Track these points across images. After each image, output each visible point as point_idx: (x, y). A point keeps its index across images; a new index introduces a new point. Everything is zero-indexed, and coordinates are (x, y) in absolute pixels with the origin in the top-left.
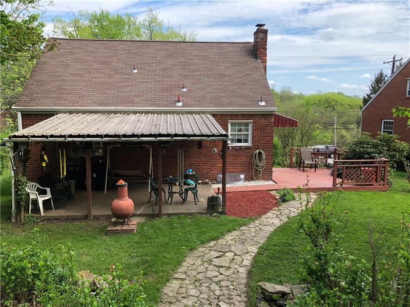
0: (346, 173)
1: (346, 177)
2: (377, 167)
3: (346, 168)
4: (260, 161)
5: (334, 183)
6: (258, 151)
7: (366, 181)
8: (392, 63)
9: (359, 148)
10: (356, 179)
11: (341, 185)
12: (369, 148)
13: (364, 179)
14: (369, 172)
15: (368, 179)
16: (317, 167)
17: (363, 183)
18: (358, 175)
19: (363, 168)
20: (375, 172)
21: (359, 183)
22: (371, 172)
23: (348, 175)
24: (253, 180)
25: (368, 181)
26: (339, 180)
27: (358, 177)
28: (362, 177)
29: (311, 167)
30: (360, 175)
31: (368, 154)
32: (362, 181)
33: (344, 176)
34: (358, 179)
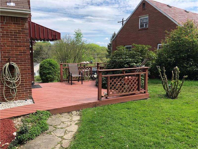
0: (111, 83)
1: (111, 88)
2: (138, 75)
3: (111, 78)
4: (13, 77)
5: (100, 96)
6: (8, 64)
7: (130, 90)
8: (122, 22)
9: (119, 59)
10: (121, 89)
11: (106, 98)
12: (127, 58)
13: (128, 88)
14: (132, 81)
15: (132, 88)
16: (84, 80)
17: (127, 93)
18: (123, 85)
19: (126, 77)
20: (137, 80)
21: (123, 94)
22: (133, 81)
23: (113, 85)
24: (4, 101)
25: (132, 90)
26: (104, 92)
27: (123, 87)
28: (126, 86)
29: (78, 80)
30: (125, 84)
31: (127, 63)
32: (126, 91)
33: (109, 87)
34: (123, 89)
